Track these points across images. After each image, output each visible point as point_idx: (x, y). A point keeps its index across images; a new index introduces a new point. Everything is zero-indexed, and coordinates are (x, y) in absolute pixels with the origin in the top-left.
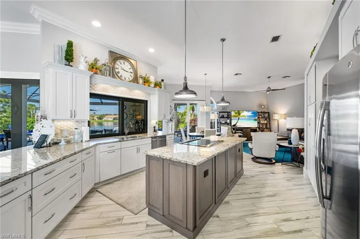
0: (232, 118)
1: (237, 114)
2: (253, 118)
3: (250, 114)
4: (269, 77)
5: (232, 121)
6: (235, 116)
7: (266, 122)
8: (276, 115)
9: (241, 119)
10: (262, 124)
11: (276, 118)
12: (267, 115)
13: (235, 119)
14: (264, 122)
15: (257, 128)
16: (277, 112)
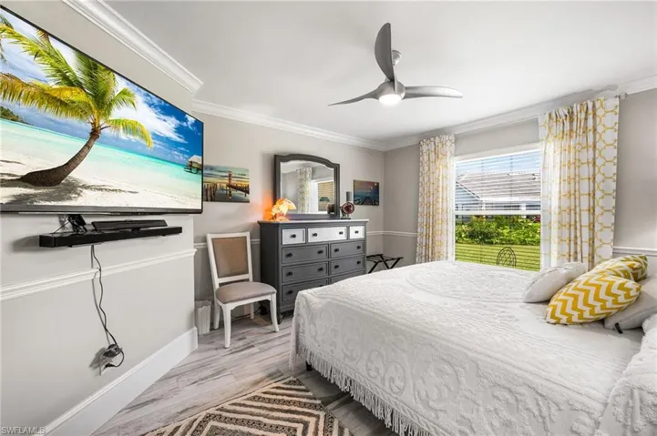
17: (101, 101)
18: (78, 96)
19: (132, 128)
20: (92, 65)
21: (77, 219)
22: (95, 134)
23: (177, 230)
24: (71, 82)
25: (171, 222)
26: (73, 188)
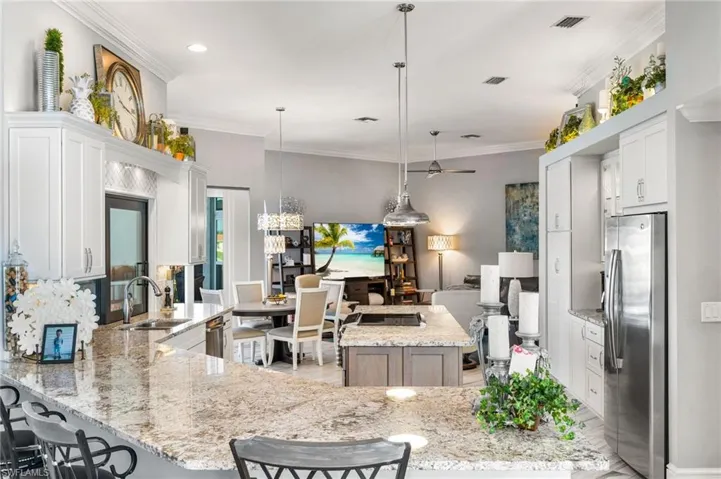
0: (316, 250)
1: (330, 239)
2: (369, 250)
3: (361, 237)
4: (436, 134)
5: (316, 256)
6: (324, 244)
7: (405, 259)
8: (435, 238)
9: (341, 252)
10: (397, 265)
11: (435, 247)
12: (407, 238)
13: (325, 253)
14: (400, 260)
15: (382, 278)
16: (437, 230)
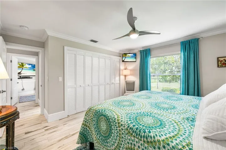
17: (23, 66)
18: (21, 66)
19: (26, 67)
20: (22, 63)
21: (20, 77)
22: (23, 69)
23: (32, 78)
24: (20, 65)
25: (31, 77)
26: (21, 74)
